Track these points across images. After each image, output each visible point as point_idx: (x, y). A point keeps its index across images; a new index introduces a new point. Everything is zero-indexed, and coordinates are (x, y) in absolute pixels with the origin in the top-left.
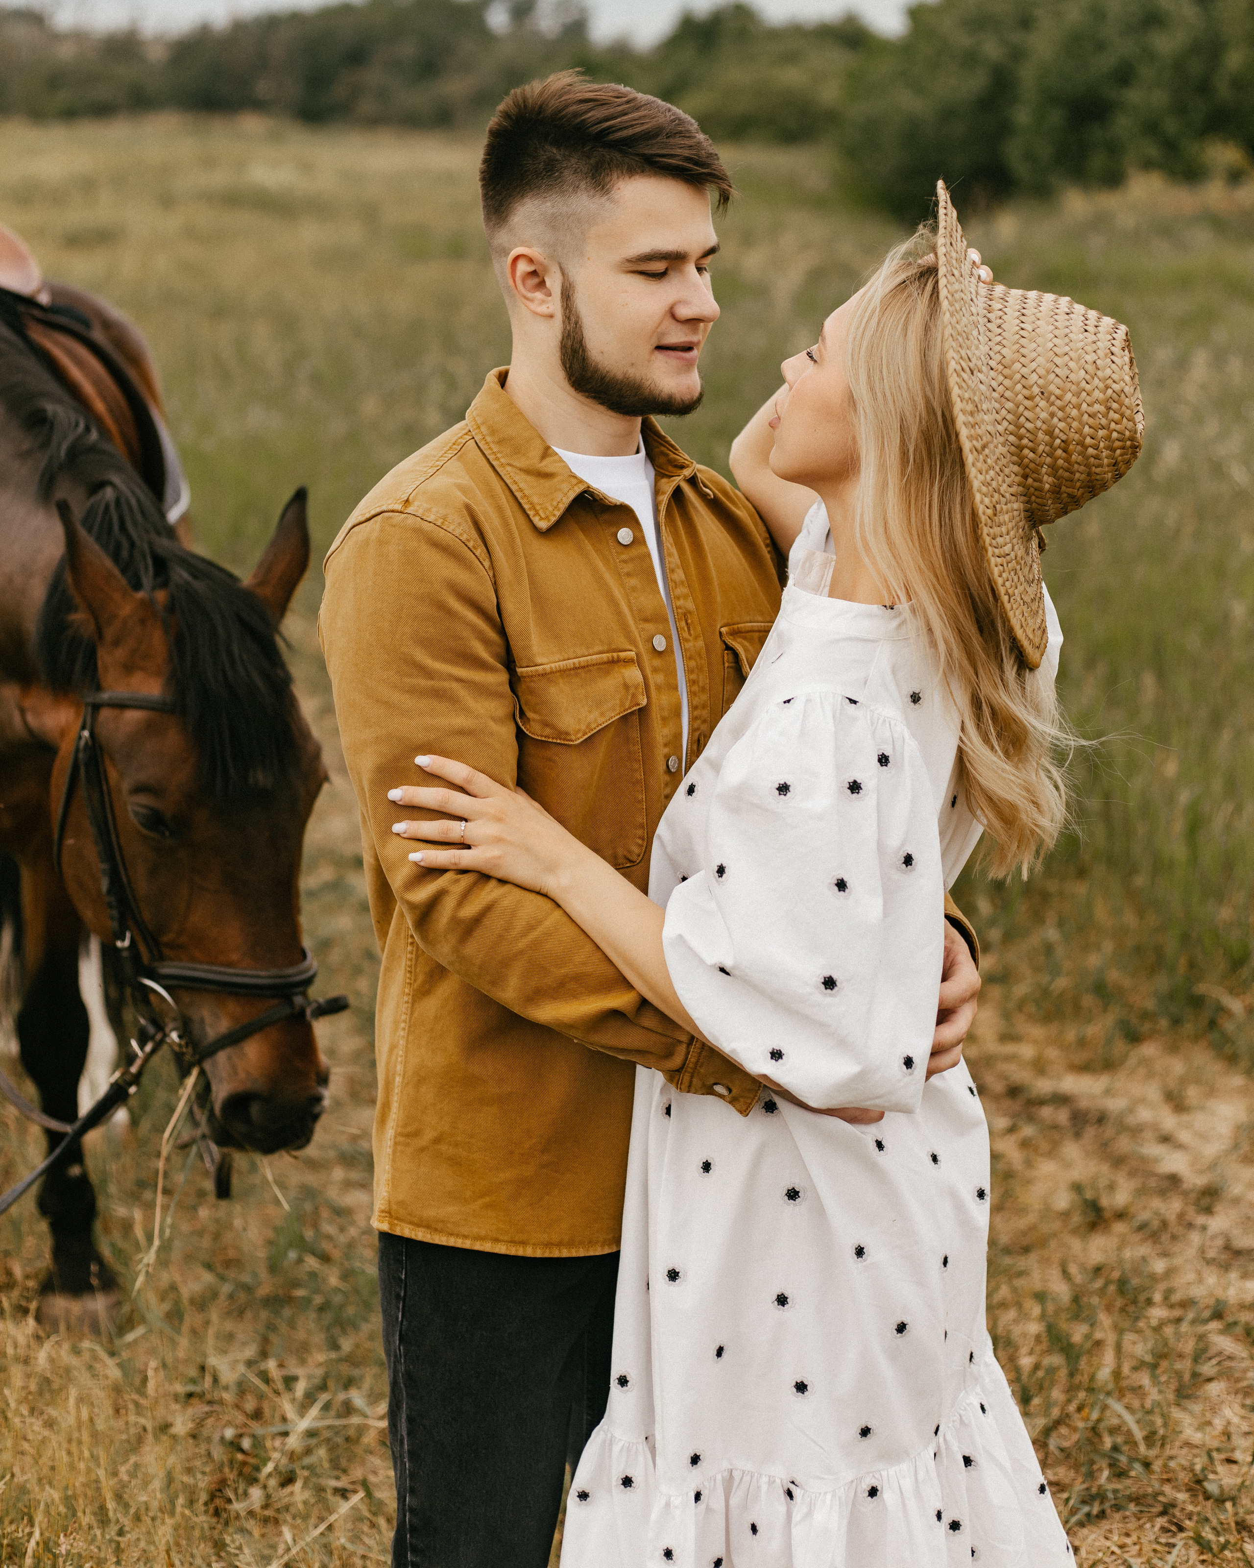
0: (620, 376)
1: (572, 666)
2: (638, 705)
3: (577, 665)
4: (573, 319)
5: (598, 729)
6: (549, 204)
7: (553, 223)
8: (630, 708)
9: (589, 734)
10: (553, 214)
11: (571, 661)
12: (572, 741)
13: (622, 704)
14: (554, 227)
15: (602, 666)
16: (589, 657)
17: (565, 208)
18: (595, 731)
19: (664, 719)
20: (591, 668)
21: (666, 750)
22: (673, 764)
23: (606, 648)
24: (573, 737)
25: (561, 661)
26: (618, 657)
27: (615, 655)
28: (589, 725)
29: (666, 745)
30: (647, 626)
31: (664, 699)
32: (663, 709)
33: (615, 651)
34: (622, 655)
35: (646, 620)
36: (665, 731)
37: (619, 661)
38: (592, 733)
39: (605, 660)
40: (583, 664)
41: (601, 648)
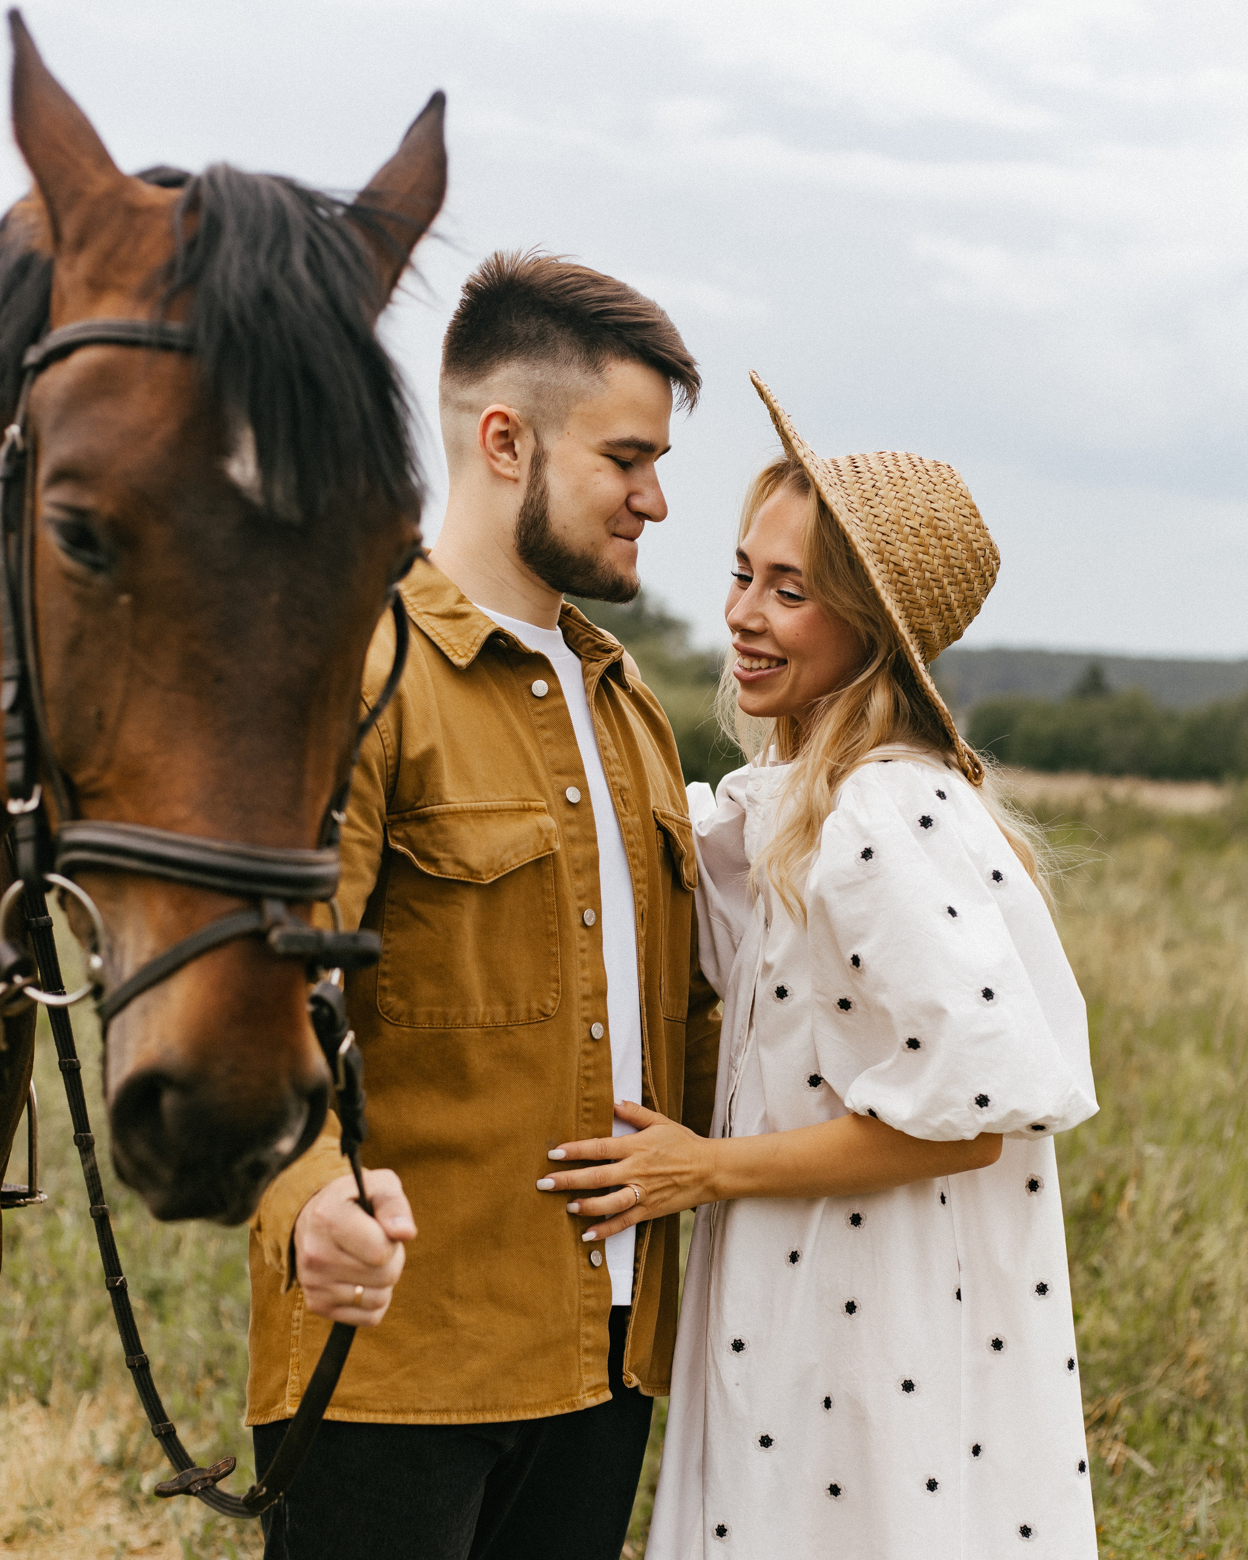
0: (578, 553)
1: (484, 809)
2: (552, 849)
3: (489, 808)
4: (539, 489)
5: (510, 870)
6: (537, 372)
8: (543, 852)
9: (501, 875)
10: (541, 382)
11: (483, 804)
12: (483, 880)
13: (536, 848)
14: (538, 395)
15: (514, 813)
16: (501, 803)
17: (554, 380)
18: (507, 872)
19: (577, 872)
20: (502, 813)
21: (581, 903)
22: (589, 917)
23: (516, 797)
24: (484, 877)
25: (472, 802)
26: (529, 806)
27: (526, 803)
28: (502, 865)
29: (580, 898)
30: (560, 778)
31: (578, 851)
32: (576, 861)
33: (525, 800)
34: (533, 804)
35: (559, 772)
36: (580, 884)
37: (530, 809)
38: (504, 873)
39: (516, 807)
40: (495, 808)
41: (511, 796)
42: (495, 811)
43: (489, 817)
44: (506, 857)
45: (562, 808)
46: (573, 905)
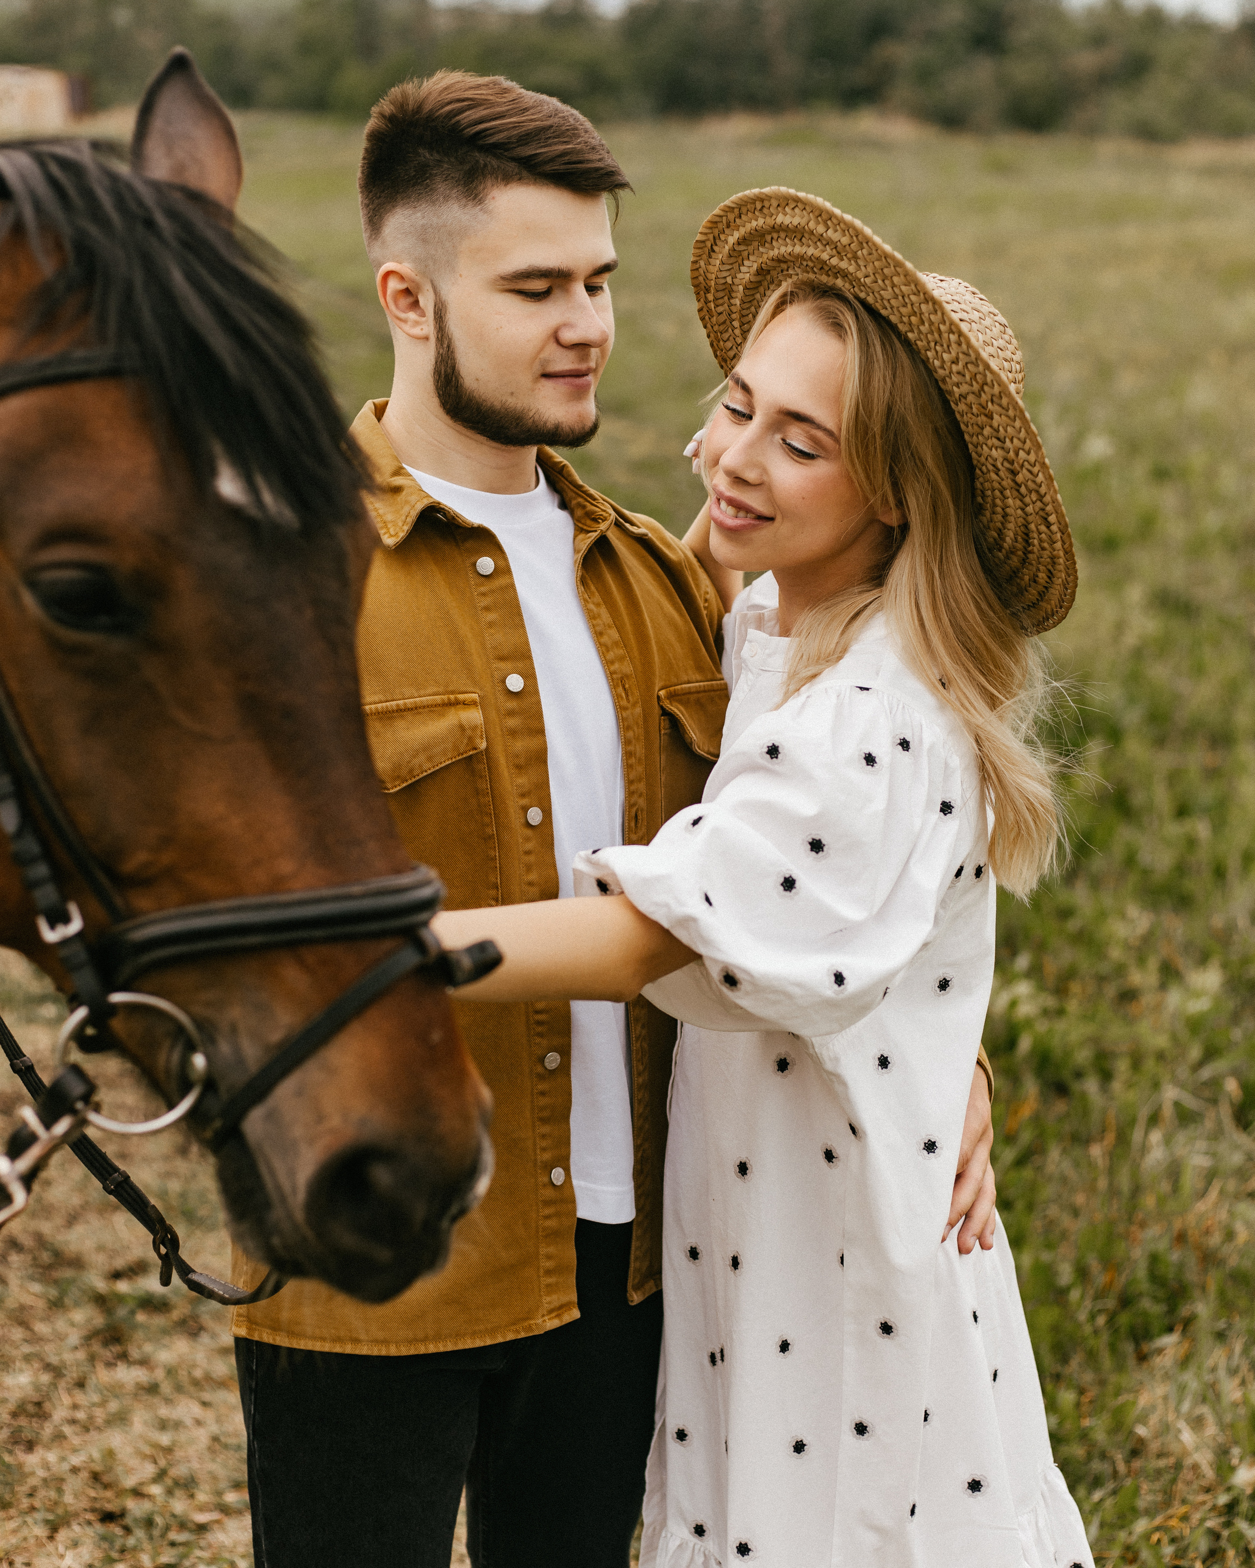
0: (497, 405)
1: (395, 708)
2: (475, 747)
4: (446, 343)
5: (421, 776)
6: (419, 214)
7: (424, 236)
8: (465, 753)
9: (410, 782)
10: (423, 226)
11: (394, 702)
12: (389, 790)
14: (425, 241)
15: (435, 709)
16: (419, 699)
17: (435, 219)
18: (417, 778)
19: (519, 767)
20: (421, 710)
21: (525, 801)
22: (535, 815)
23: (441, 689)
24: (389, 786)
25: (381, 702)
26: (456, 699)
27: (452, 697)
28: (411, 771)
29: (523, 795)
30: (502, 665)
31: (520, 745)
32: (517, 756)
33: (452, 693)
34: (461, 697)
35: (502, 658)
36: (522, 780)
37: (457, 703)
38: (414, 780)
39: (439, 702)
40: (409, 706)
41: (435, 689)
42: (410, 710)
43: (402, 717)
44: (416, 761)
45: (501, 698)
46: (513, 804)
